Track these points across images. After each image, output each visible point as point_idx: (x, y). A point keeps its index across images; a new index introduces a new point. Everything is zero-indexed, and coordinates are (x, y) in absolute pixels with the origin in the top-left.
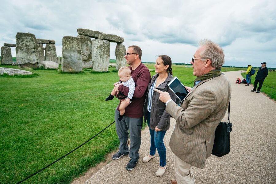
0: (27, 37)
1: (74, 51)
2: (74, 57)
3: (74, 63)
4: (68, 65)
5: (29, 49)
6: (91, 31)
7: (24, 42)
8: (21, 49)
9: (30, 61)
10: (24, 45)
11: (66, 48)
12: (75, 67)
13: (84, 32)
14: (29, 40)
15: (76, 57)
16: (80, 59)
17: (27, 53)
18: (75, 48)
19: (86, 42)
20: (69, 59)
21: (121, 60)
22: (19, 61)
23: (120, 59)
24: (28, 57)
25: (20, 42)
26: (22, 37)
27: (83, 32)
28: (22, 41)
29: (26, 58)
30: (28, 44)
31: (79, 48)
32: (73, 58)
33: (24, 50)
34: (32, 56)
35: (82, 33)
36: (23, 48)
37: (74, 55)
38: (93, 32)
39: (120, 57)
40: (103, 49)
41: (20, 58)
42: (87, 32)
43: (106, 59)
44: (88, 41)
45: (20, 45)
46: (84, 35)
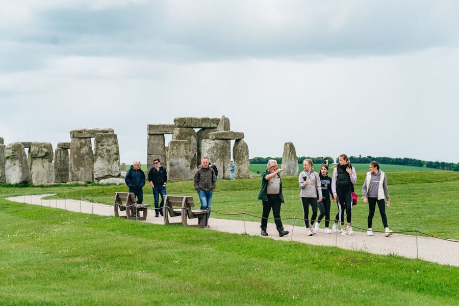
0: (109, 140)
1: (181, 157)
2: (182, 164)
3: (181, 171)
4: (174, 174)
5: (111, 155)
6: (196, 119)
7: (105, 147)
8: (101, 157)
9: (112, 172)
10: (105, 150)
11: (173, 154)
12: (182, 175)
13: (185, 123)
14: (110, 143)
15: (183, 163)
16: (188, 166)
17: (109, 161)
18: (183, 154)
19: (188, 137)
20: (176, 167)
21: (241, 164)
22: (97, 173)
23: (238, 163)
24: (110, 167)
25: (99, 146)
26: (102, 139)
27: (183, 123)
28: (103, 145)
29: (106, 168)
30: (109, 148)
31: (187, 153)
32: (180, 165)
33: (106, 157)
34: (115, 165)
35: (181, 125)
36: (103, 155)
37: (182, 161)
38: (199, 120)
39: (240, 160)
40: (215, 152)
41: (98, 169)
42: (189, 122)
43: (219, 164)
44: (191, 135)
45: (99, 151)
46: (185, 127)
